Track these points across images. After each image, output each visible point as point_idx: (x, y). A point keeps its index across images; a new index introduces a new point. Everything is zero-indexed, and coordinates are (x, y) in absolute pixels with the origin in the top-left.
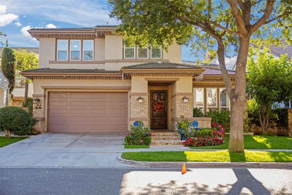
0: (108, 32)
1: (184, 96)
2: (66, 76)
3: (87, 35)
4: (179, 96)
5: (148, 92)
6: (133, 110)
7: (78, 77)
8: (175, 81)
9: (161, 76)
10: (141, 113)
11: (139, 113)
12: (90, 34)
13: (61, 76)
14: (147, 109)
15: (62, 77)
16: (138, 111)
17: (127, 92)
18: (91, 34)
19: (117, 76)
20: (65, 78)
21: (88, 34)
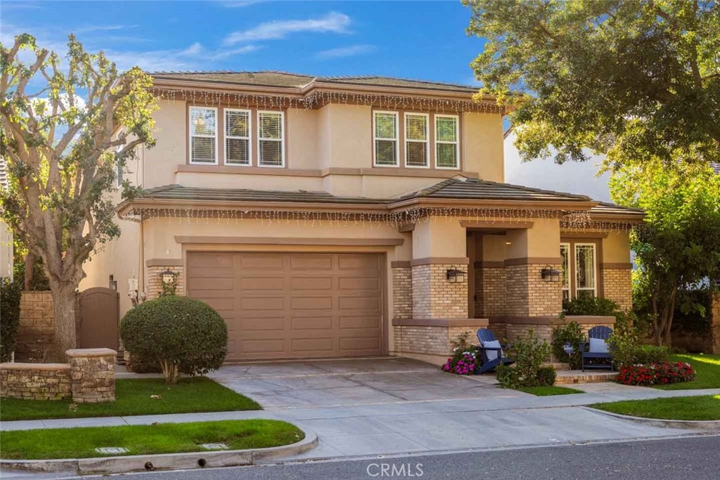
0: (345, 96)
1: (543, 265)
2: (251, 209)
3: (279, 98)
4: (533, 265)
5: (467, 256)
6: (435, 301)
7: (280, 212)
8: (524, 230)
9: (505, 216)
10: (453, 308)
11: (449, 307)
12: (285, 96)
13: (237, 209)
14: (466, 299)
15: (239, 212)
16: (448, 302)
17: (384, 254)
18: (289, 96)
19: (376, 212)
20: (247, 216)
21: (281, 96)
